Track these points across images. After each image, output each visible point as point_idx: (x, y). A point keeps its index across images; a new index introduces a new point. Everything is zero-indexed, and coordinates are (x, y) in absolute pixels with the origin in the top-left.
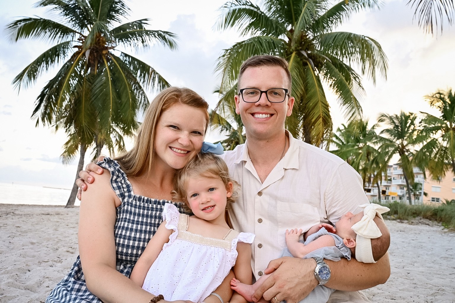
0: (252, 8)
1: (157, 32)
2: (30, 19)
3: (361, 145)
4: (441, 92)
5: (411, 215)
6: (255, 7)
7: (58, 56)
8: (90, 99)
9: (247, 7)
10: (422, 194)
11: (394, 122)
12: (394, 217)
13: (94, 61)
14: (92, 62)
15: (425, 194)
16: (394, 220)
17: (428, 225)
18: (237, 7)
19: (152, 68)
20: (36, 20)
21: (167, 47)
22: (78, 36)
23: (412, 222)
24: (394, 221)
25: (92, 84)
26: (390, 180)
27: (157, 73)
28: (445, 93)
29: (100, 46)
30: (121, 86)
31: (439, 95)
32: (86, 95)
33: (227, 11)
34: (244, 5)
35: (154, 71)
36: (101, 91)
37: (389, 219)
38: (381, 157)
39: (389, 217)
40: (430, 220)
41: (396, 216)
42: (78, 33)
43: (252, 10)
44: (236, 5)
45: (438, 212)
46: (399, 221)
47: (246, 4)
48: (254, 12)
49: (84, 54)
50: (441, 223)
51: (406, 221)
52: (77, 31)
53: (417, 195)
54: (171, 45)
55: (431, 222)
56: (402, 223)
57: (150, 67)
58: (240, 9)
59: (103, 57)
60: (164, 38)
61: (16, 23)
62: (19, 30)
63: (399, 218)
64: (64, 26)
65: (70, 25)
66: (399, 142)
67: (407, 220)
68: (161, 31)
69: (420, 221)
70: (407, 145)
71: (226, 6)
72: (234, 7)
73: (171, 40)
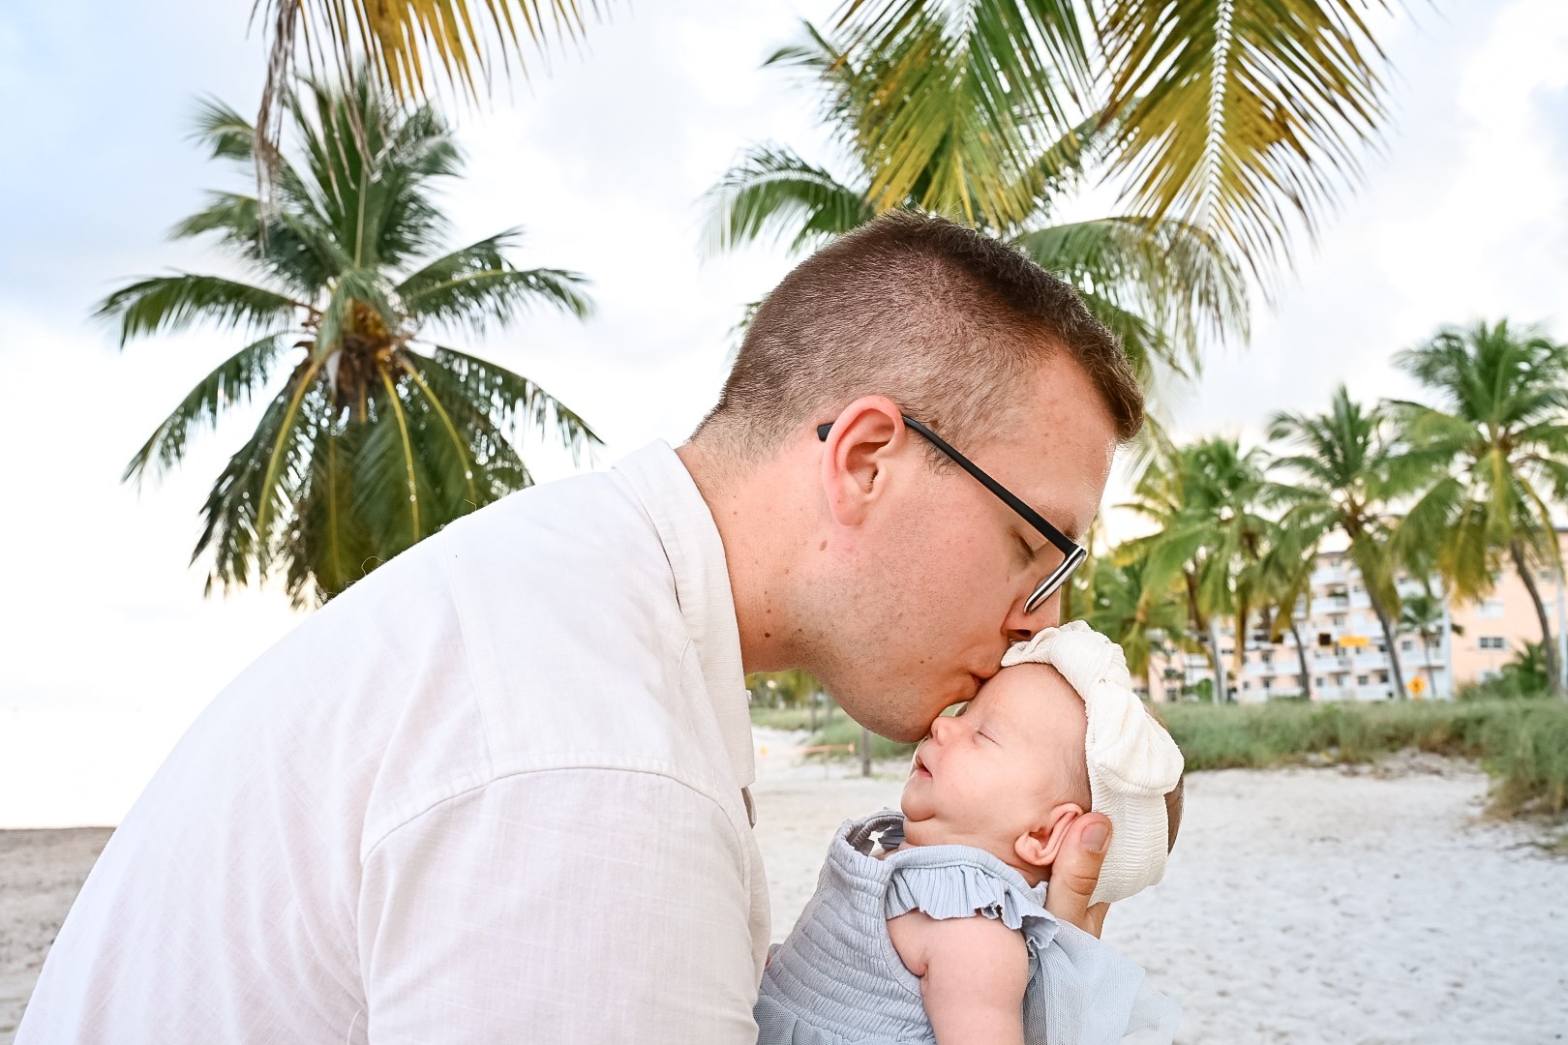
0: (807, 177)
1: (535, 273)
2: (156, 282)
3: (1226, 513)
4: (1451, 332)
5: (1383, 746)
6: (816, 173)
7: (248, 381)
8: (353, 500)
9: (795, 176)
10: (1447, 629)
11: (1319, 437)
12: (1329, 755)
13: (355, 384)
14: (348, 389)
15: (1457, 629)
16: (1327, 766)
17: (1438, 772)
18: (763, 180)
19: (534, 384)
20: (173, 281)
21: (569, 313)
22: (302, 314)
23: (1387, 770)
24: (1329, 773)
25: (356, 453)
26: (1344, 595)
27: (549, 396)
28: (1464, 335)
29: (368, 336)
30: (442, 451)
31: (1444, 341)
32: (339, 489)
33: (733, 193)
34: (780, 169)
35: (538, 391)
36: (383, 472)
37: (1315, 766)
38: (1289, 549)
39: (1312, 757)
40: (1444, 754)
41: (1334, 752)
42: (302, 305)
43: (807, 184)
44: (757, 174)
45: (1464, 727)
46: (1343, 767)
47: (789, 167)
48: (812, 186)
49: (323, 367)
50: (1478, 760)
51: (1365, 768)
52: (299, 300)
53: (1432, 634)
54: (578, 307)
55: (1445, 760)
56: (1355, 774)
57: (525, 381)
58: (770, 185)
59: (381, 369)
60: (557, 291)
61: (113, 301)
62: (128, 316)
63: (1346, 760)
64: (256, 291)
65: (276, 286)
66: (1338, 497)
67: (1370, 761)
68: (546, 270)
69: (1413, 762)
70: (1365, 504)
71: (730, 180)
72: (752, 182)
73: (579, 295)
